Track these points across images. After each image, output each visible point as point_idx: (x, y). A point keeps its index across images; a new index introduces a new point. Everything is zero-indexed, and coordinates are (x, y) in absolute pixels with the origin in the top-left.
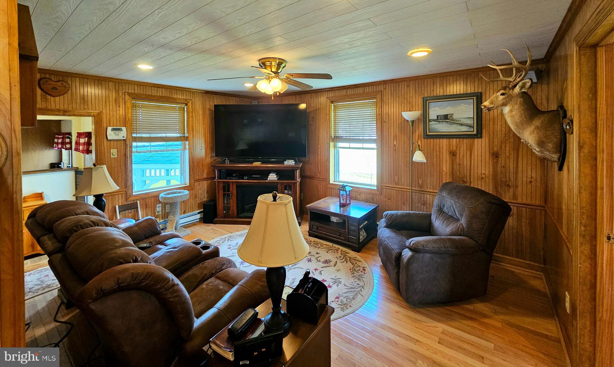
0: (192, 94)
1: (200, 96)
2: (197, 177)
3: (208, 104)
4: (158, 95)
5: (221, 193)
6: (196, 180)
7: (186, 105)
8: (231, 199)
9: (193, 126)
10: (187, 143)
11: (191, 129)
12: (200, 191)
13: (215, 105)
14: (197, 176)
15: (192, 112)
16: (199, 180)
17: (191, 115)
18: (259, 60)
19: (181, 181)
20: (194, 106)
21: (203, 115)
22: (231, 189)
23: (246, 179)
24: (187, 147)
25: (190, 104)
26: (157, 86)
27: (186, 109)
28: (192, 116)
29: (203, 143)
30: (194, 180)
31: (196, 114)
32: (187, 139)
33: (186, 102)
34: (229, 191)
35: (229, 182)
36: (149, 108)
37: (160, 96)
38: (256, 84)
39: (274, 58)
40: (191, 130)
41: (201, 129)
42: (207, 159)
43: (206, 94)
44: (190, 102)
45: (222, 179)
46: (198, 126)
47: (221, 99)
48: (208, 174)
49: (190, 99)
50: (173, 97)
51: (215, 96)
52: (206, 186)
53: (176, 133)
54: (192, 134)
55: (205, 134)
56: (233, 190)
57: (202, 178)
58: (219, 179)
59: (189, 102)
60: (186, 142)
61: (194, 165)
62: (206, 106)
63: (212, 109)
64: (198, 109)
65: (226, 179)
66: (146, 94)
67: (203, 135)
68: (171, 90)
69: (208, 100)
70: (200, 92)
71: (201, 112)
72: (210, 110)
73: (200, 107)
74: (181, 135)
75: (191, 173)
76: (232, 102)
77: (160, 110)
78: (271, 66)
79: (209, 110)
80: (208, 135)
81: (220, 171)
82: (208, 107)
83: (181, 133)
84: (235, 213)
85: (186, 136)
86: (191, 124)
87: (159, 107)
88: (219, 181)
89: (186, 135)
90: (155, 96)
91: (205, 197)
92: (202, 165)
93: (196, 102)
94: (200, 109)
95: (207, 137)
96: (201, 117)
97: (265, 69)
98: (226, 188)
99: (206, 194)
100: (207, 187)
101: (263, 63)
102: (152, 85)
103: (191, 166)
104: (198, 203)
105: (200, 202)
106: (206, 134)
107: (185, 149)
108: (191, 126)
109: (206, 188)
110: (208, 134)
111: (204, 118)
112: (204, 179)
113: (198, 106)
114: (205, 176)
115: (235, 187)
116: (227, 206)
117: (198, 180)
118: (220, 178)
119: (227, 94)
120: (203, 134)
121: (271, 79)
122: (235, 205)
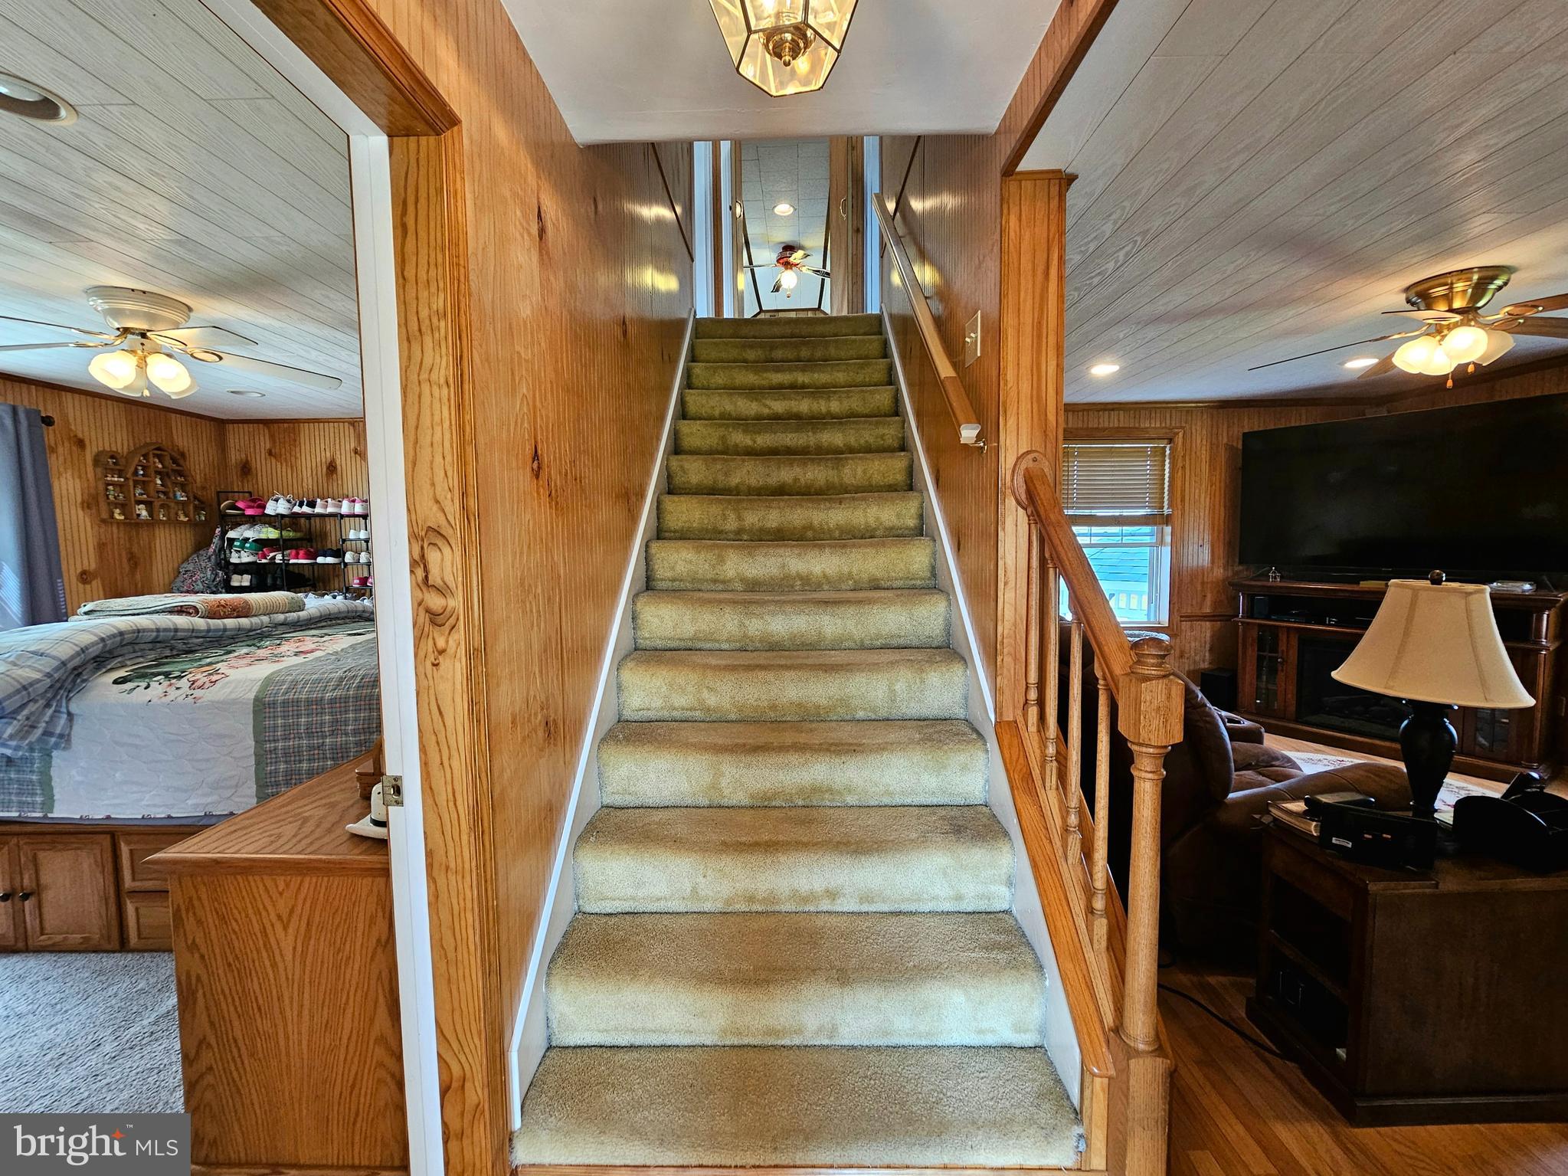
0: (1184, 413)
1: (1205, 417)
2: (1188, 610)
3: (1225, 434)
4: (1111, 425)
5: (1252, 653)
6: (1186, 617)
7: (1170, 441)
8: (1282, 671)
9: (1183, 491)
10: (1168, 529)
11: (1178, 497)
12: (1193, 644)
13: (1244, 434)
14: (1190, 607)
15: (1184, 457)
16: (1193, 616)
17: (1180, 464)
18: (1407, 290)
19: (1148, 615)
20: (1188, 441)
21: (1210, 462)
22: (1282, 647)
23: (1332, 625)
24: (1168, 539)
25: (1179, 439)
26: (1111, 407)
27: (1168, 452)
28: (1183, 467)
29: (1206, 532)
30: (1181, 617)
31: (1193, 461)
32: (1167, 520)
33: (1168, 436)
34: (1274, 649)
35: (1277, 627)
36: (1091, 457)
37: (1113, 428)
38: (1392, 355)
39: (1462, 271)
40: (1179, 500)
41: (1203, 496)
42: (1215, 570)
43: (1221, 411)
44: (1181, 435)
45: (1256, 619)
46: (1197, 491)
47: (1262, 419)
48: (1216, 604)
49: (1181, 427)
50: (1142, 426)
51: (1246, 409)
52: (1208, 635)
53: (1144, 507)
54: (1180, 507)
55: (1212, 509)
56: (1289, 651)
57: (1198, 612)
58: (1248, 618)
59: (1178, 433)
60: (1165, 527)
61: (1181, 583)
62: (1220, 438)
63: (1235, 444)
64: (1199, 448)
65: (1268, 618)
66: (1087, 428)
67: (1207, 512)
68: (1137, 413)
69: (1225, 426)
70: (1205, 407)
71: (1204, 455)
72: (1230, 448)
73: (1204, 442)
74: (1155, 512)
75: (1175, 599)
76: (1298, 419)
77: (1113, 457)
78: (1448, 298)
79: (1226, 449)
80: (1221, 512)
81: (1251, 599)
82: (1225, 440)
83: (1155, 507)
84: (1292, 708)
85: (1165, 513)
86: (1179, 484)
87: (1111, 452)
88: (1248, 623)
89: (1166, 511)
90: (1104, 429)
91: (1204, 661)
92: (1203, 583)
93: (1194, 433)
94: (1204, 448)
95: (1217, 516)
96: (1205, 468)
97: (1429, 307)
98: (1267, 642)
99: (1207, 654)
100: (1212, 637)
101: (1421, 295)
102: (1099, 407)
103: (1174, 583)
104: (1187, 669)
105: (1192, 668)
106: (1217, 507)
107: (1162, 542)
108: (1179, 489)
109: (1208, 639)
110: (1222, 508)
111: (1212, 467)
112: (1205, 617)
113: (1199, 441)
114: (1207, 610)
115: (1295, 642)
116: (1267, 689)
117: (1190, 618)
118: (1250, 613)
119: (1282, 400)
120: (1207, 508)
121: (1445, 332)
122: (1292, 689)
